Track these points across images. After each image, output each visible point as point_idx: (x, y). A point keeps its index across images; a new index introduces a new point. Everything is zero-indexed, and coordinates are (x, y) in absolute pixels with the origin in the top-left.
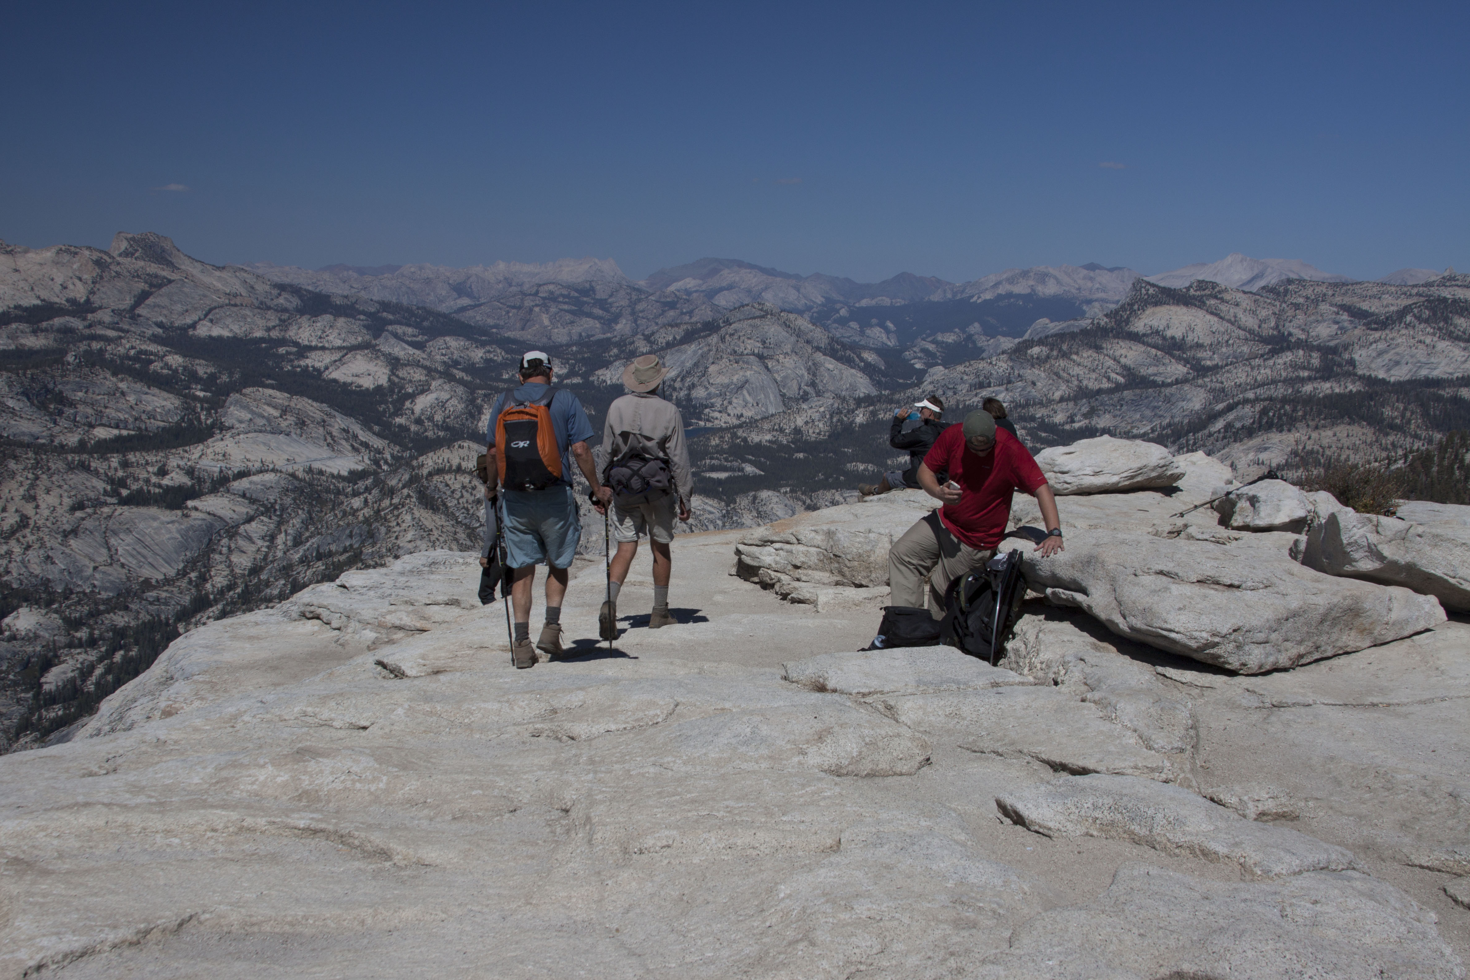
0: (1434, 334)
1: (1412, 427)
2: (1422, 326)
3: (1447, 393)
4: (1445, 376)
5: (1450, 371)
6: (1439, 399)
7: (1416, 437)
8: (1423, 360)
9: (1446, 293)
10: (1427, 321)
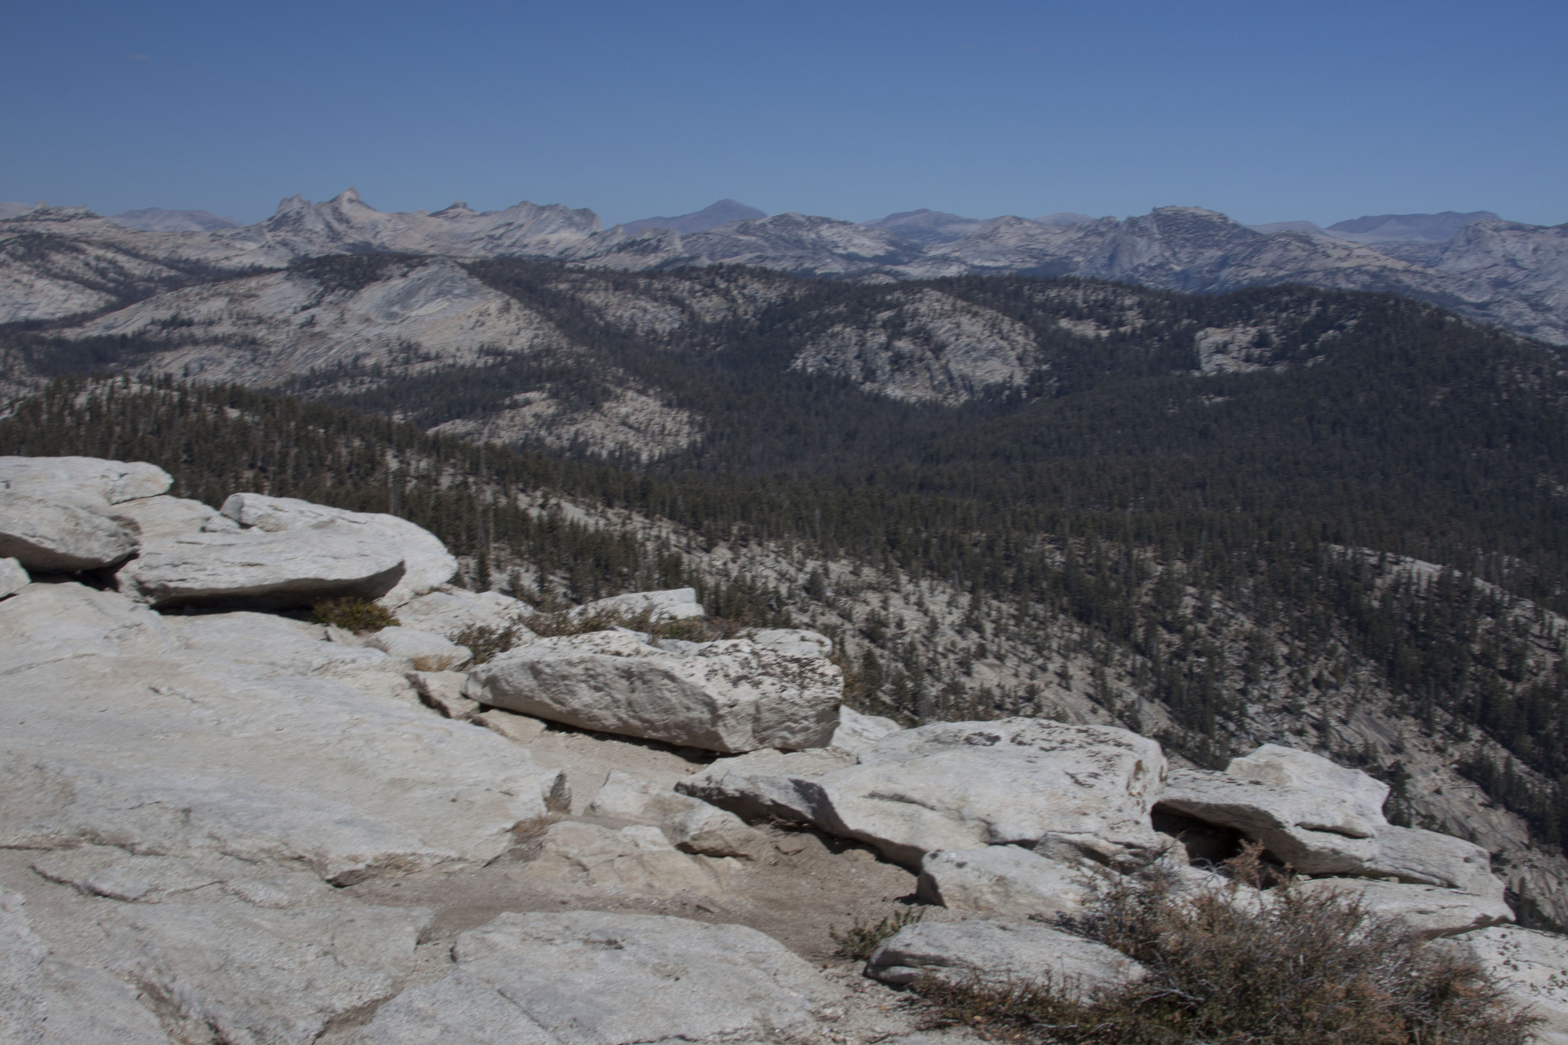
0: (30, 273)
1: (16, 373)
2: (18, 264)
3: (49, 334)
4: (47, 317)
5: (51, 311)
6: (42, 341)
7: (21, 383)
8: (22, 300)
9: (40, 228)
10: (21, 258)
